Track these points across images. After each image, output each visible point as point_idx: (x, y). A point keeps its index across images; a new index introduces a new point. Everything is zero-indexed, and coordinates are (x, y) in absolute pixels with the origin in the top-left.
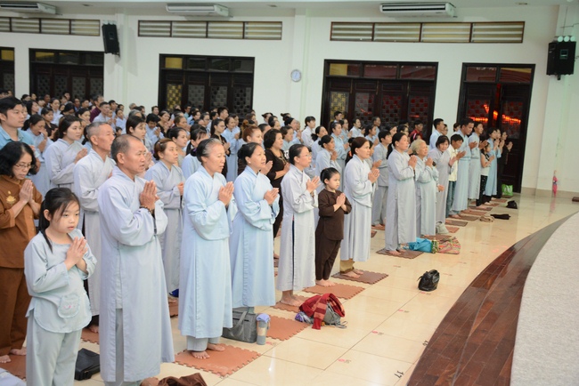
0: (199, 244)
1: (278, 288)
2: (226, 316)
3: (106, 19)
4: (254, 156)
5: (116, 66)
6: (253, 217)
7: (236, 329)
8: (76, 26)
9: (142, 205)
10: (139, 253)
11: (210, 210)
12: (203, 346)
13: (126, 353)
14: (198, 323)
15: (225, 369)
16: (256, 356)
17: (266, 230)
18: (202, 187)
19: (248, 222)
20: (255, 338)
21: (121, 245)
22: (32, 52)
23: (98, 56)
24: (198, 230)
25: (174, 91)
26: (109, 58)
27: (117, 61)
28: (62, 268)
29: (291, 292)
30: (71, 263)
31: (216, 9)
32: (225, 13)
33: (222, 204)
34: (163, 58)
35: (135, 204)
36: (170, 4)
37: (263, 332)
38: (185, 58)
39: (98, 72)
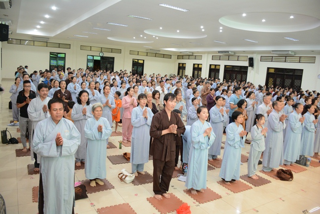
0: (292, 133)
1: (314, 151)
2: (298, 156)
3: (250, 56)
4: (311, 109)
5: (252, 71)
6: (309, 128)
7: (299, 161)
8: (240, 58)
9: (280, 121)
10: (278, 133)
11: (297, 124)
12: (289, 164)
13: (271, 160)
14: (289, 156)
15: (296, 171)
16: (306, 170)
17: (313, 132)
18: (295, 117)
19: (306, 129)
20: (305, 165)
21: (274, 131)
22: (225, 66)
23: (246, 68)
24: (292, 129)
25: (271, 80)
26: (250, 68)
27: (252, 69)
28: (261, 134)
29: (318, 153)
30: (263, 134)
31: (290, 53)
32: (293, 54)
33: (301, 123)
34: (268, 68)
35: (279, 120)
36: (273, 51)
37: (308, 163)
38: (276, 69)
39: (246, 73)
